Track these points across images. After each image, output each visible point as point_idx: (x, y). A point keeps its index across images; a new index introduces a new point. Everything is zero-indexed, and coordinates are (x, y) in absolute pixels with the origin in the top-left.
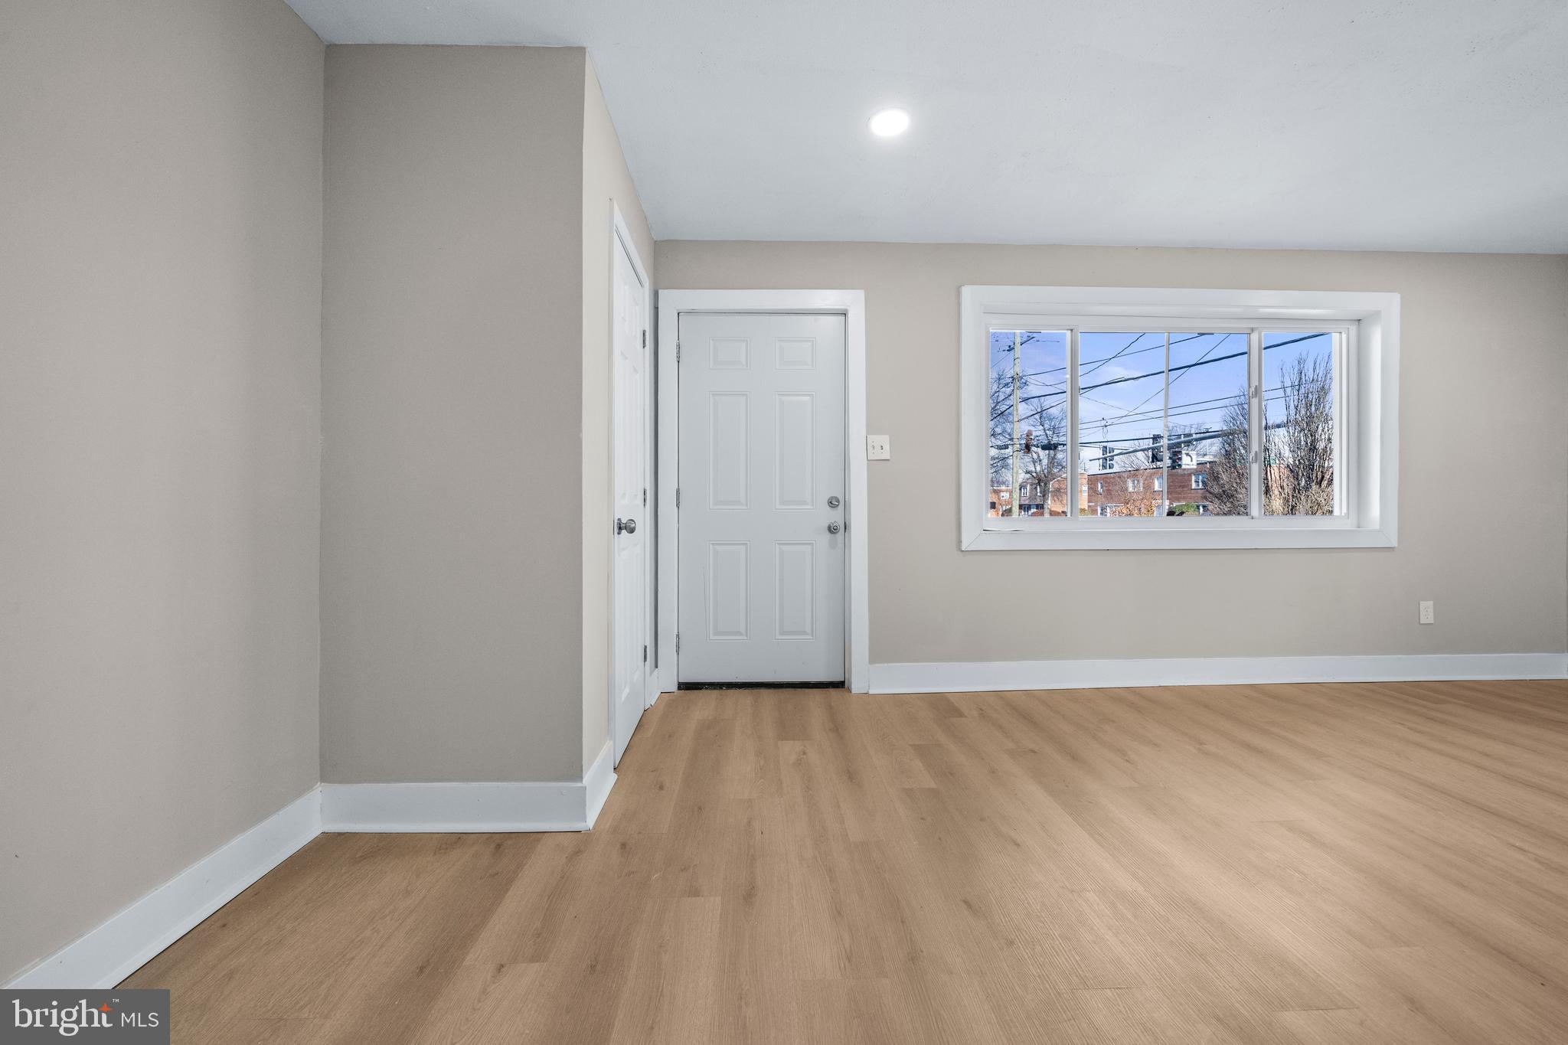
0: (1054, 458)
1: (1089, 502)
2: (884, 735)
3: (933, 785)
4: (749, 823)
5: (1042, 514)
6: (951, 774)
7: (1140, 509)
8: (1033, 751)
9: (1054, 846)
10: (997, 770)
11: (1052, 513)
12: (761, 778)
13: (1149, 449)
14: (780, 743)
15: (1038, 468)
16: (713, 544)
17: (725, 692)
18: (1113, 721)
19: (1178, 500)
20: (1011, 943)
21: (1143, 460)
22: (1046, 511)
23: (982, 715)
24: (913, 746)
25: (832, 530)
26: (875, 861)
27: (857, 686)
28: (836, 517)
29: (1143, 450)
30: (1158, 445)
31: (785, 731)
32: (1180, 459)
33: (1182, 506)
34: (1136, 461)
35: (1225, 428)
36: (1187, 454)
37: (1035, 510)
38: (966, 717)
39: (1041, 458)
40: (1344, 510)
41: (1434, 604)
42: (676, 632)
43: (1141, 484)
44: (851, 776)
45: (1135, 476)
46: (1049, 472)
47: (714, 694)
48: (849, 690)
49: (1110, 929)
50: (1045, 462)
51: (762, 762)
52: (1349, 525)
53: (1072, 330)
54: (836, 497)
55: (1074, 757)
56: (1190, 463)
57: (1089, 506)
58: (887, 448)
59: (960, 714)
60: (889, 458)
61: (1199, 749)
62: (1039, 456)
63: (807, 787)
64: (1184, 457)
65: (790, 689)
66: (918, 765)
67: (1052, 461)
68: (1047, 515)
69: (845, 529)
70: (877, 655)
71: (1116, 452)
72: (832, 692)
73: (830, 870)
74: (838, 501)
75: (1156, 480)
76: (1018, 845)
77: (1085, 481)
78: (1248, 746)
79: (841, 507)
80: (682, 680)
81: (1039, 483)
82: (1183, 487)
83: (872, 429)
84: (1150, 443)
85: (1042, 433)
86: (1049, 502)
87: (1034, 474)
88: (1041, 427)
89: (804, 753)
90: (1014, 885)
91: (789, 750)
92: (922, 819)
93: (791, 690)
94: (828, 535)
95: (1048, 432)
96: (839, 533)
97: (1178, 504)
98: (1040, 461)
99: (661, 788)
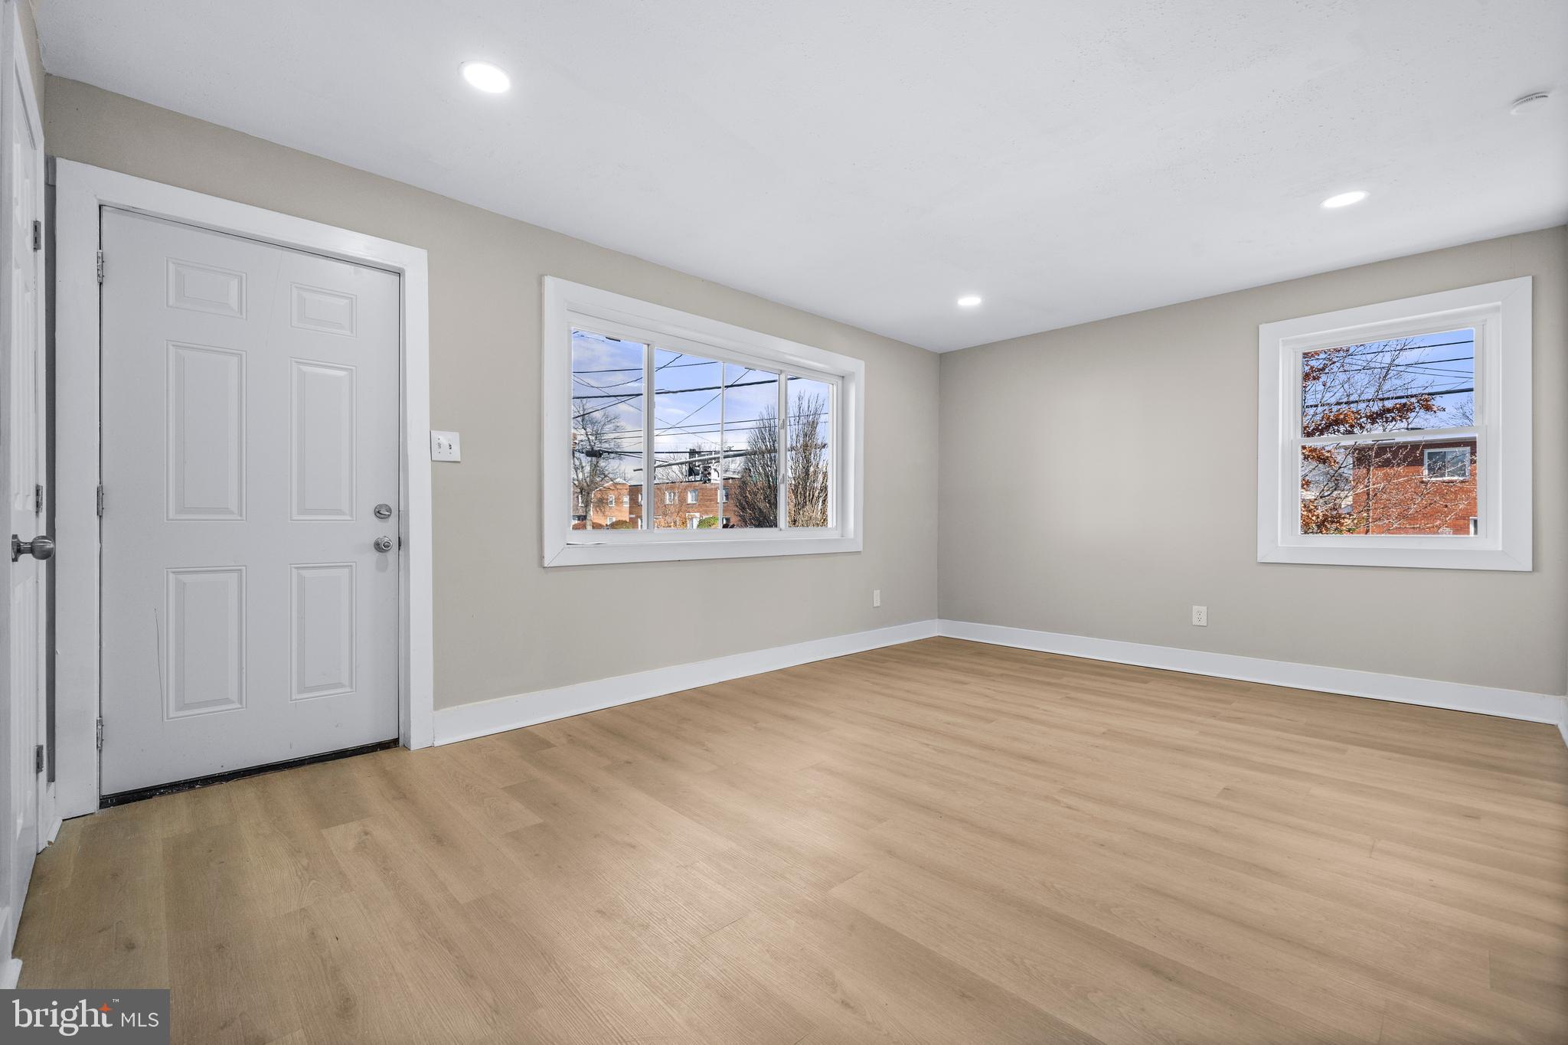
0: (596, 466)
1: (631, 513)
2: (467, 786)
3: (538, 820)
4: (313, 934)
5: (584, 527)
6: (555, 805)
7: (675, 522)
8: (628, 762)
9: (664, 837)
10: (598, 787)
11: (596, 526)
12: (310, 880)
13: (686, 462)
14: (324, 832)
15: (581, 476)
16: (174, 572)
17: (199, 791)
18: (690, 720)
19: (706, 512)
20: (646, 927)
21: (677, 472)
22: (589, 524)
23: (572, 740)
24: (505, 789)
25: (380, 547)
26: (496, 912)
27: (417, 741)
28: (386, 530)
29: (677, 464)
30: (694, 459)
31: (326, 815)
32: (709, 474)
33: (710, 518)
34: (672, 474)
35: (749, 448)
36: (715, 470)
37: (577, 522)
38: (555, 746)
39: (584, 465)
40: (835, 524)
41: (881, 592)
42: (96, 716)
43: (676, 498)
44: (439, 839)
45: (672, 488)
46: (592, 481)
47: (181, 797)
48: (406, 748)
49: (719, 884)
50: (588, 469)
51: (305, 862)
52: (836, 535)
53: (648, 345)
54: (387, 505)
55: (664, 758)
56: (717, 478)
57: (630, 518)
58: (456, 448)
59: (548, 745)
60: (459, 460)
61: (755, 728)
62: (581, 463)
63: (384, 869)
64: (712, 472)
65: (315, 765)
66: (516, 806)
67: (595, 468)
68: (589, 527)
69: (400, 545)
70: (442, 698)
71: (658, 463)
72: (383, 755)
73: (446, 941)
74: (390, 510)
75: (689, 493)
76: (633, 847)
77: (626, 492)
78: (786, 717)
79: (393, 519)
80: (106, 792)
81: (581, 492)
82: (711, 500)
83: (438, 422)
84: (686, 458)
85: (584, 438)
86: (591, 513)
87: (576, 482)
88: (583, 431)
89: (366, 834)
90: (639, 880)
91: (342, 837)
92: (536, 855)
93: (319, 766)
94: (377, 554)
95: (590, 437)
96: (390, 552)
97: (707, 517)
98: (582, 467)
99: (131, 946)
